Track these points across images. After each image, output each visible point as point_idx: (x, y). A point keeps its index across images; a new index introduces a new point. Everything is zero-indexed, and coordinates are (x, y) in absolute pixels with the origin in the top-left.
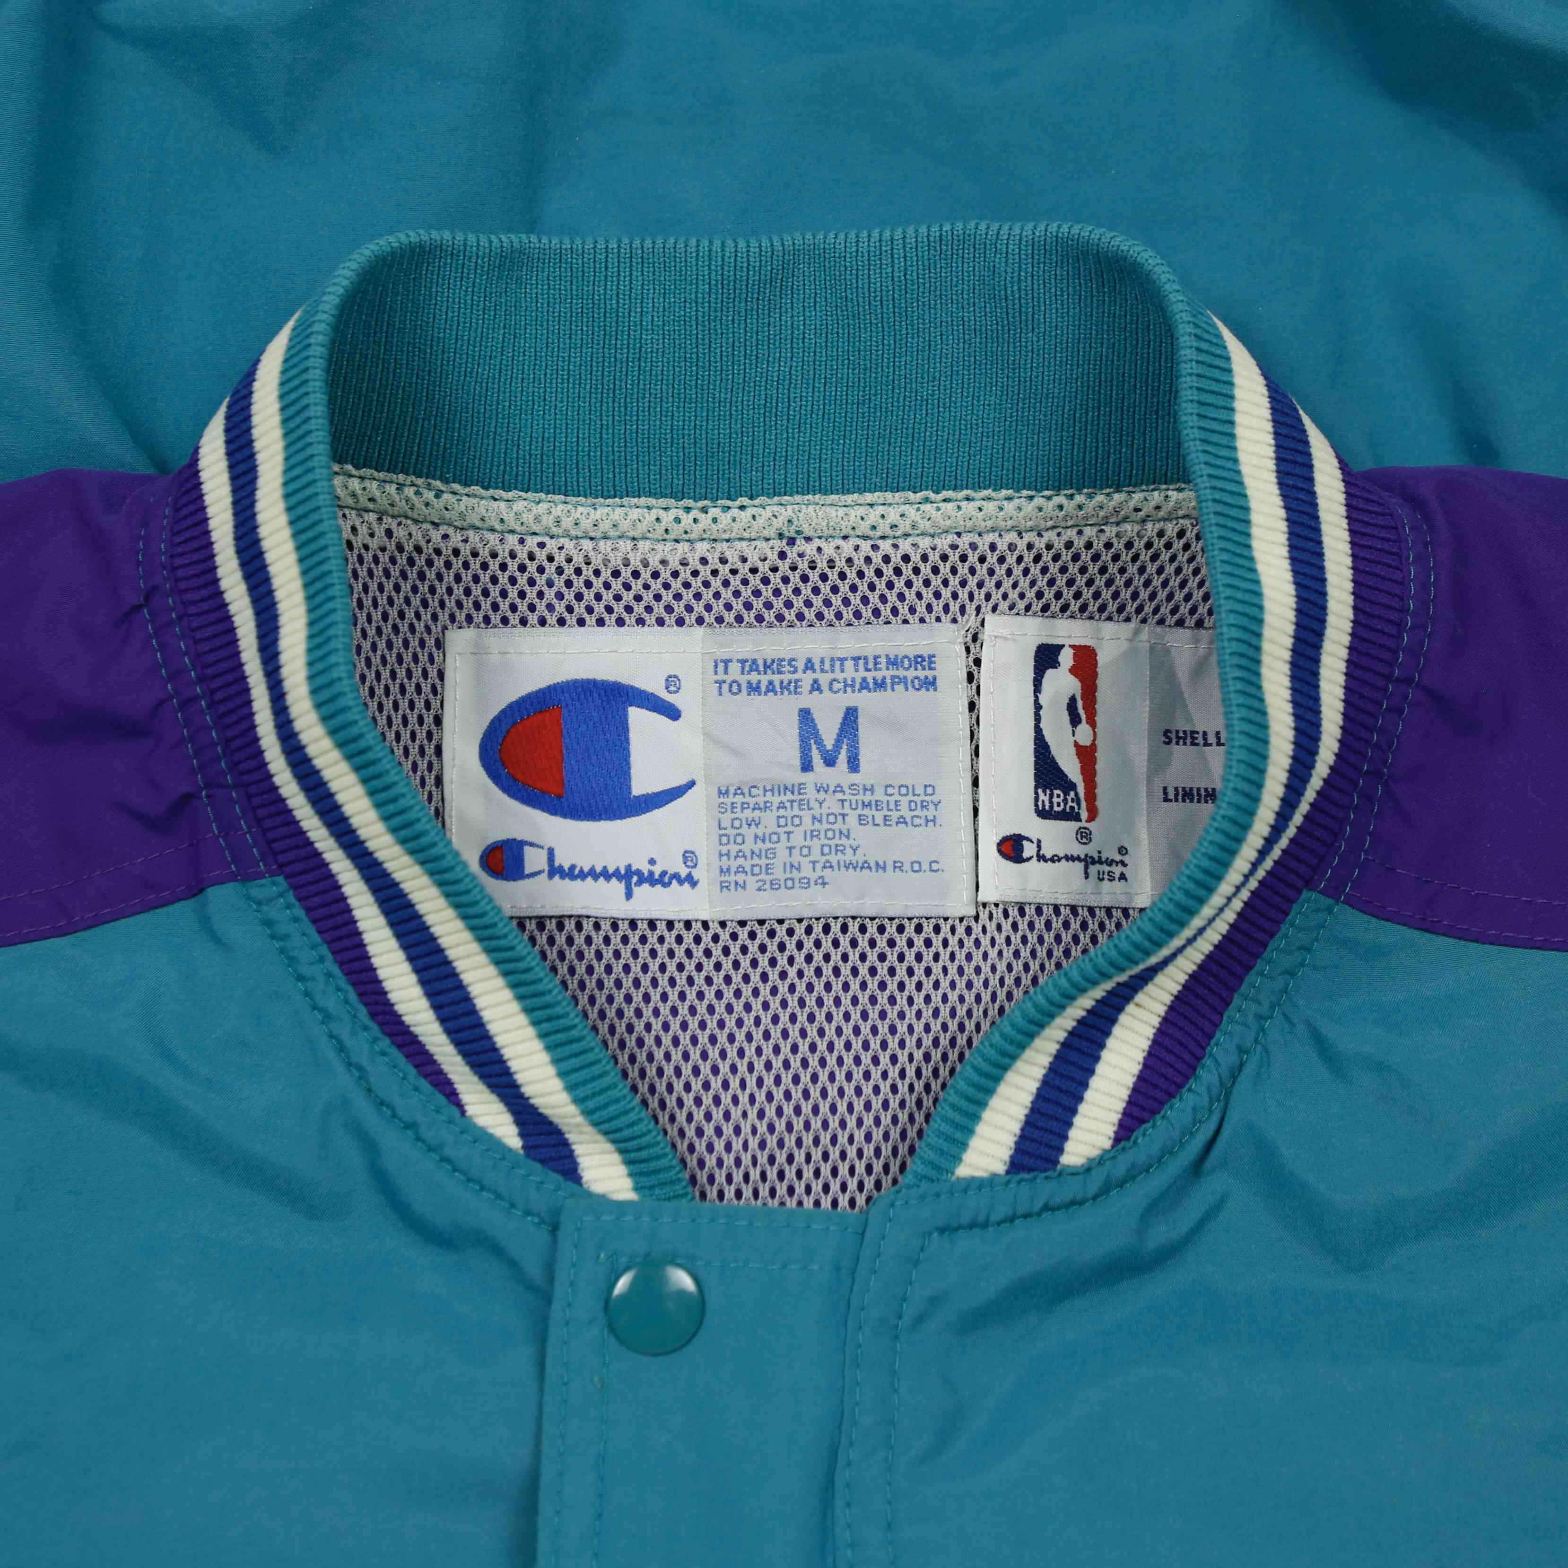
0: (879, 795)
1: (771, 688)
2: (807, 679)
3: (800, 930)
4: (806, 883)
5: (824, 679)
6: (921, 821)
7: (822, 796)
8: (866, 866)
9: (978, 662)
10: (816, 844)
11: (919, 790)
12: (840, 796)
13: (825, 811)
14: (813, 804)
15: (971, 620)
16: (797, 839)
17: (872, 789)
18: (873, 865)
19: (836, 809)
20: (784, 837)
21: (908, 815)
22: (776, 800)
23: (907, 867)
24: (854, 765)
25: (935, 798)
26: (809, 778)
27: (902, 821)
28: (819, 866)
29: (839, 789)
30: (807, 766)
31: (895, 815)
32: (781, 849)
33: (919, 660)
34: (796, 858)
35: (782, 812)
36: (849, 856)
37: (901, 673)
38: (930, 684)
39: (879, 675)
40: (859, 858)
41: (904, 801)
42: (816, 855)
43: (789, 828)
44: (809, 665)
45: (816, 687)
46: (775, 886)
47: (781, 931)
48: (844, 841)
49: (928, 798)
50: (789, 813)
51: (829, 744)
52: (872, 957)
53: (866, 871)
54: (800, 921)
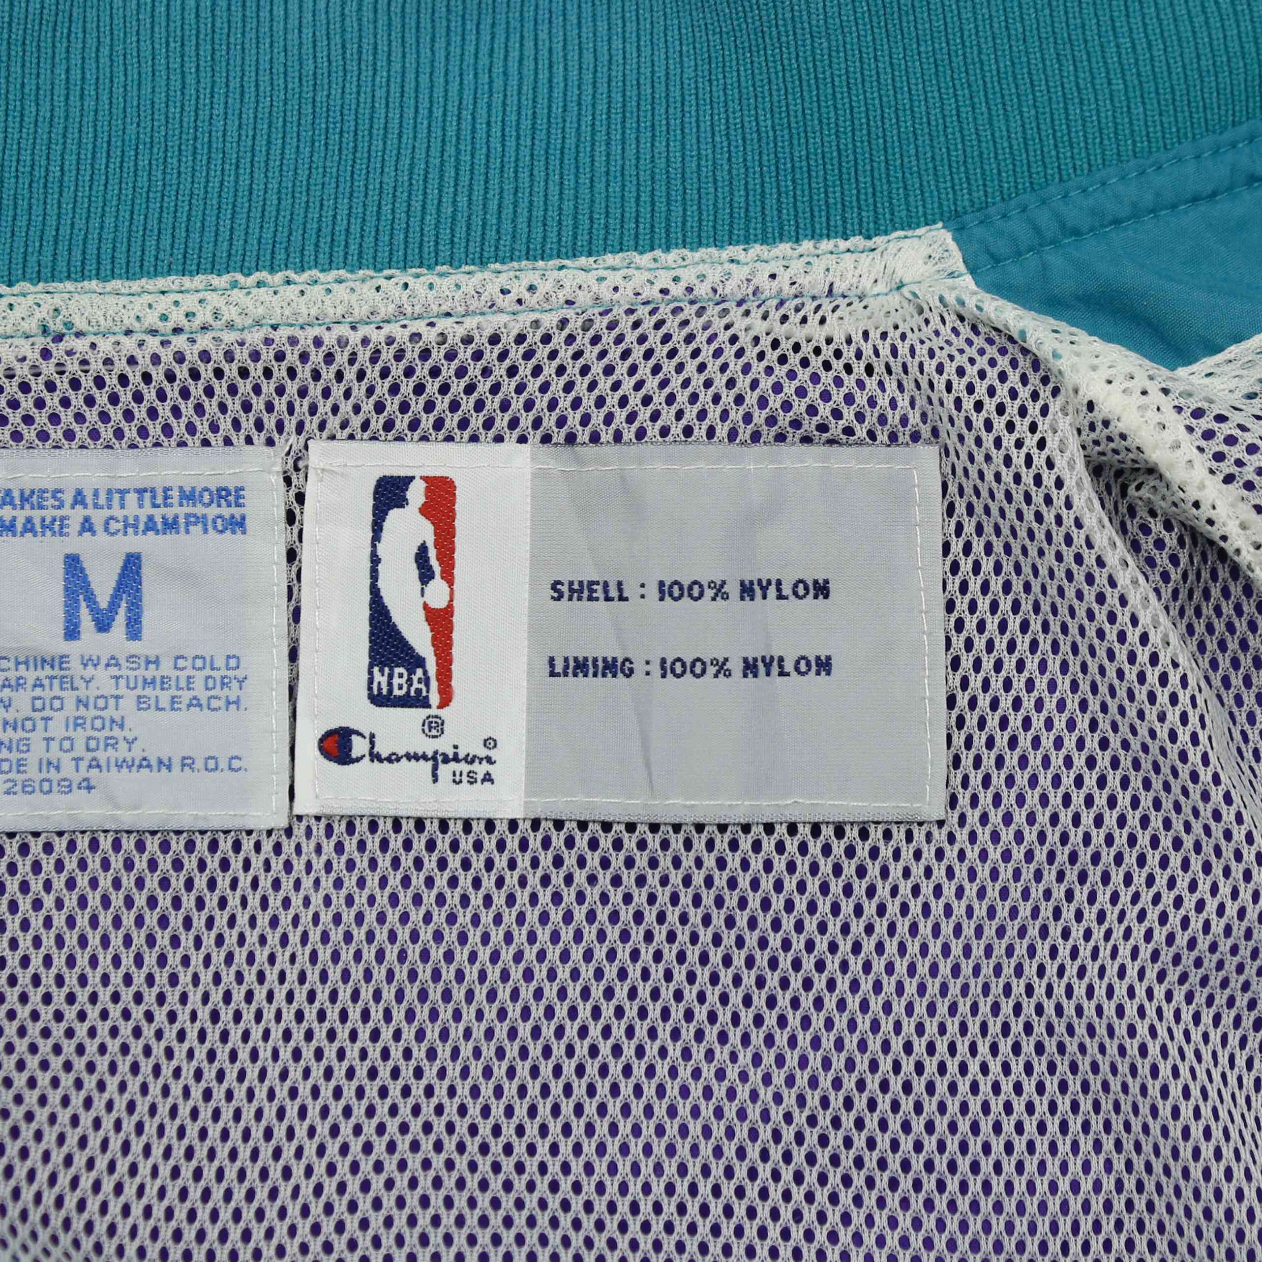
0: (167, 668)
1: (29, 527)
2: (76, 515)
3: (59, 846)
4: (67, 787)
5: (98, 517)
6: (221, 703)
7: (90, 671)
8: (144, 764)
9: (300, 498)
10: (80, 736)
11: (220, 662)
12: (114, 671)
13: (93, 692)
14: (78, 683)
15: (291, 440)
16: (57, 729)
17: (157, 662)
18: (154, 763)
19: (109, 688)
20: (40, 724)
21: (203, 695)
22: (31, 676)
23: (199, 764)
24: (134, 630)
25: (240, 674)
26: (72, 648)
27: (195, 703)
28: (83, 765)
29: (113, 662)
30: (72, 633)
31: (186, 696)
32: (37, 738)
33: (222, 494)
34: (55, 753)
35: (38, 692)
36: (122, 751)
37: (199, 510)
38: (238, 524)
39: (170, 512)
40: (137, 753)
41: (199, 677)
42: (80, 749)
43: (47, 713)
44: (79, 499)
45: (87, 526)
46: (27, 788)
47: (36, 847)
48: (117, 732)
49: (231, 673)
50: (47, 694)
51: (103, 602)
52: (152, 882)
53: (145, 771)
54: (60, 834)
